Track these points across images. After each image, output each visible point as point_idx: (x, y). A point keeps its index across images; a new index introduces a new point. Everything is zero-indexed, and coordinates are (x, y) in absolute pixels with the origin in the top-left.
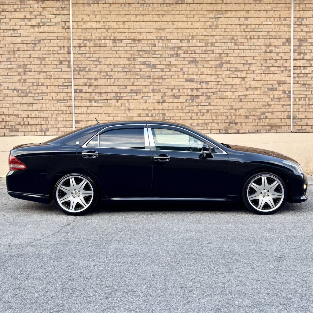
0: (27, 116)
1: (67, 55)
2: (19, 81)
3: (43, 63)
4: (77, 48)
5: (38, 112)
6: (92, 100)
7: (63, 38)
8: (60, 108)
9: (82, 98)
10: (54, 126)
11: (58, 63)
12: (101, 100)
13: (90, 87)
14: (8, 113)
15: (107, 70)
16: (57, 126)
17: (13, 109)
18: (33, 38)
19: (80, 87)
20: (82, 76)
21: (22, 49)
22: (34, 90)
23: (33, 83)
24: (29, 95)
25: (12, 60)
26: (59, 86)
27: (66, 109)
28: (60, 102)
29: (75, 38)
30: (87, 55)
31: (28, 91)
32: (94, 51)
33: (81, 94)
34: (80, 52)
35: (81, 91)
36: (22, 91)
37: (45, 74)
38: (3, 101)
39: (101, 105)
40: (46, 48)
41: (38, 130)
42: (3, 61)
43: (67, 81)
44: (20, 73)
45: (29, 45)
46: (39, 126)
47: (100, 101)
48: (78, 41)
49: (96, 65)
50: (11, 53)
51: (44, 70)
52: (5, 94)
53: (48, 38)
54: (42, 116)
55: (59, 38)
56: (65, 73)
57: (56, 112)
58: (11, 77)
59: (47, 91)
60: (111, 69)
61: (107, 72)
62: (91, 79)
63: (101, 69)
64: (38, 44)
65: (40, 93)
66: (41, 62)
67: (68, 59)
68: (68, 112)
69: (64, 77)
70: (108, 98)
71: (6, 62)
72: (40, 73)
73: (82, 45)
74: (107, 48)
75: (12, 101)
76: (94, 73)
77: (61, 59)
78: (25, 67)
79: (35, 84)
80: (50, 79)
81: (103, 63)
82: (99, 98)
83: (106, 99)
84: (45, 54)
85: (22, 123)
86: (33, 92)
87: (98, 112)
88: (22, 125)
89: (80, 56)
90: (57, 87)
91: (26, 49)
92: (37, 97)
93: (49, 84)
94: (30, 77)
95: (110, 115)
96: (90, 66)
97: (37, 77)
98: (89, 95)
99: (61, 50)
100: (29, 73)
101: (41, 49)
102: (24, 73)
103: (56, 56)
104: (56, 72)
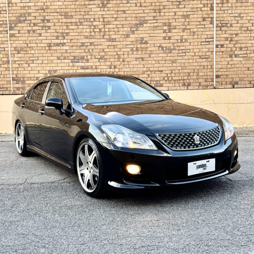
0: (170, 72)
1: (210, 12)
2: (164, 38)
3: (187, 20)
4: (220, 5)
5: (181, 68)
6: (233, 55)
8: (202, 64)
9: (223, 53)
10: (196, 81)
11: (202, 20)
12: (241, 54)
13: (231, 42)
14: (154, 69)
15: (247, 25)
16: (198, 81)
17: (158, 65)
19: (222, 43)
20: (224, 32)
21: (168, 7)
22: (178, 46)
23: (178, 40)
24: (174, 51)
25: (158, 18)
26: (201, 42)
27: (207, 64)
28: (202, 57)
30: (230, 12)
31: (172, 48)
32: (236, 7)
33: (222, 49)
34: (222, 9)
35: (222, 46)
36: (166, 48)
37: (189, 31)
38: (149, 58)
39: (242, 59)
40: (190, 6)
41: (181, 85)
42: (150, 19)
43: (209, 37)
44: (165, 31)
45: (175, 3)
46: (182, 81)
47: (240, 56)
49: (238, 21)
50: (157, 12)
51: (188, 27)
52: (151, 51)
54: (185, 71)
56: (208, 29)
57: (198, 67)
58: (156, 35)
59: (191, 47)
60: (251, 24)
61: (247, 27)
62: (232, 34)
63: (242, 24)
64: (182, 2)
65: (184, 50)
66: (185, 20)
67: (211, 16)
68: (209, 67)
69: (207, 33)
70: (248, 52)
71: (152, 20)
72: (184, 30)
73: (225, 1)
74: (249, 4)
75: (157, 58)
76: (236, 28)
77: (205, 16)
78: (169, 25)
79: (179, 41)
80: (193, 35)
81: (245, 18)
82: (240, 53)
83: (246, 54)
84: (189, 11)
85: (166, 79)
86: (177, 48)
87: (238, 66)
88: (166, 81)
89: (222, 12)
90: (200, 43)
91: (171, 7)
92: (180, 53)
93: (192, 41)
94: (174, 34)
95: (250, 69)
96: (231, 22)
97: (182, 34)
98: (230, 50)
99: (204, 7)
100: (174, 31)
101: (185, 6)
102: (169, 31)
103: (200, 12)
104: (200, 29)
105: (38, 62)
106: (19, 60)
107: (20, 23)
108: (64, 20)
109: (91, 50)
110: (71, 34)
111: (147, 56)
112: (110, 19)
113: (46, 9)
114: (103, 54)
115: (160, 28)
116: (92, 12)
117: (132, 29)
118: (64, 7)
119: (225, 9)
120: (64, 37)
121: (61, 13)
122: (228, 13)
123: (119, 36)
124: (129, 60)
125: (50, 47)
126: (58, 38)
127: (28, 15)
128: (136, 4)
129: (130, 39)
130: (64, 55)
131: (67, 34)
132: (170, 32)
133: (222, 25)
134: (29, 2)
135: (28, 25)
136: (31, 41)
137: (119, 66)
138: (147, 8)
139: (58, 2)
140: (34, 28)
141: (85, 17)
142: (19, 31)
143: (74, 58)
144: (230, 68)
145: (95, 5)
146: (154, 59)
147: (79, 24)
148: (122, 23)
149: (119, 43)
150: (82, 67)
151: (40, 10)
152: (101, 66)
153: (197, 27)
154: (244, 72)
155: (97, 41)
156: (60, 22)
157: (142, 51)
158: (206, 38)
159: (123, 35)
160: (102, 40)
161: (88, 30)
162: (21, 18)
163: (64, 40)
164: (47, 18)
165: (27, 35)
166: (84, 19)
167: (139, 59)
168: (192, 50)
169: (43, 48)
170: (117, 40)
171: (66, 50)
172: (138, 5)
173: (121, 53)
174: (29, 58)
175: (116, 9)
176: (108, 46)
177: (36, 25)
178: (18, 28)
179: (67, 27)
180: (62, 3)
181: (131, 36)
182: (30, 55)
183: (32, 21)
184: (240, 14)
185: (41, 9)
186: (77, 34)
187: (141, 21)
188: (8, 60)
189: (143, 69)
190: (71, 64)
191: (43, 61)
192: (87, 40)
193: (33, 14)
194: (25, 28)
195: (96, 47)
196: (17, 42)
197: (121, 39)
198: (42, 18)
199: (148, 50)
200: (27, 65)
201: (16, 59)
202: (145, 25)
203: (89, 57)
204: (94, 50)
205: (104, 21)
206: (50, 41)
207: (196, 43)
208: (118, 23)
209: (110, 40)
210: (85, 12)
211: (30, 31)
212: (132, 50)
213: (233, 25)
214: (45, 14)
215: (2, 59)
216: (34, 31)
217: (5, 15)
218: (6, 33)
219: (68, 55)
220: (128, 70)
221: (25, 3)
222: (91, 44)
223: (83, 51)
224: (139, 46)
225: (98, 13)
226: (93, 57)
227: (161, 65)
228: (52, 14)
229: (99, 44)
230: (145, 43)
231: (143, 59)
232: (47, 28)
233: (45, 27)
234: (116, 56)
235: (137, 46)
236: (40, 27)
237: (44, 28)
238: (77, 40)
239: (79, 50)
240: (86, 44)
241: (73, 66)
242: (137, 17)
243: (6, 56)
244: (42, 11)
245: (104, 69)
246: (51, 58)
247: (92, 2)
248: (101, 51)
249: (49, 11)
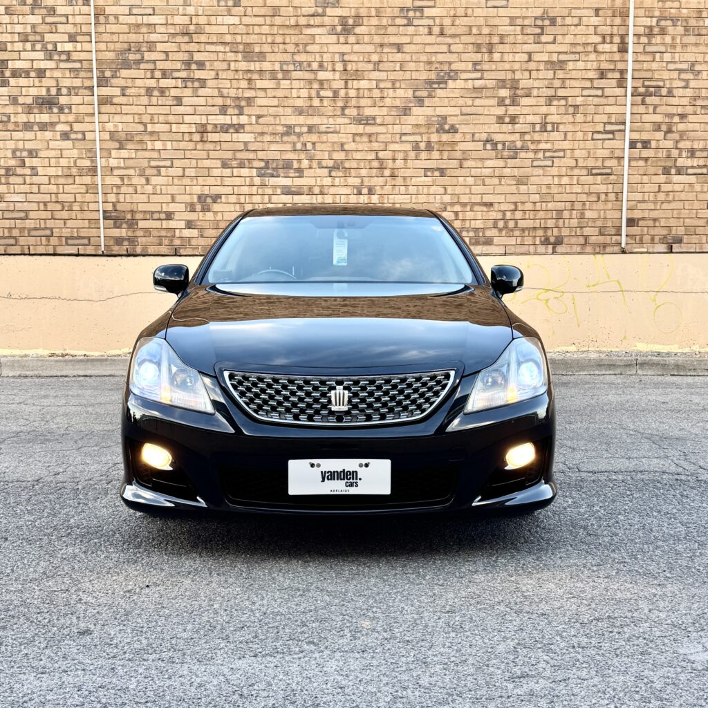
0: (513, 207)
1: (617, 57)
2: (500, 120)
3: (560, 74)
4: (644, 40)
5: (541, 198)
6: (671, 167)
7: (610, 13)
8: (594, 189)
9: (646, 162)
10: (576, 233)
11: (596, 76)
12: (693, 167)
13: (669, 136)
14: (470, 199)
16: (583, 232)
17: (480, 189)
18: (539, 12)
19: (645, 136)
20: (651, 109)
21: (511, 39)
22: (533, 142)
23: (534, 124)
24: (523, 155)
25: (486, 67)
26: (593, 133)
27: (607, 189)
28: (594, 171)
29: (641, 12)
30: (667, 57)
31: (519, 144)
32: (684, 45)
33: (646, 153)
34: (648, 49)
35: (646, 144)
36: (504, 144)
37: (563, 102)
38: (458, 171)
39: (693, 179)
40: (569, 39)
41: (538, 242)
42: (464, 69)
43: (613, 121)
44: (503, 101)
45: (529, 30)
46: (540, 232)
47: (690, 171)
48: (648, 22)
49: (687, 81)
50: (484, 50)
51: (561, 93)
52: (464, 152)
53: (574, 13)
54: (550, 206)
55: (601, 13)
56: (611, 100)
57: (584, 198)
58: (480, 110)
59: (566, 145)
62: (671, 116)
63: (697, 90)
64: (548, 28)
65: (549, 150)
66: (555, 73)
67: (620, 66)
68: (612, 197)
69: (608, 109)
71: (469, 71)
72: (550, 100)
73: (656, 30)
75: (479, 170)
77: (605, 66)
78: (514, 85)
79: (538, 128)
80: (574, 114)
81: (704, 75)
82: (689, 162)
83: (705, 166)
84: (566, 53)
85: (501, 224)
86: (532, 147)
87: (683, 196)
88: (500, 230)
89: (649, 58)
90: (590, 134)
92: (539, 159)
93: (570, 128)
94: (525, 110)
96: (671, 83)
97: (544, 110)
98: (664, 154)
99: (604, 42)
100: (524, 101)
101: (555, 39)
102: (513, 101)
103: (593, 56)
104: (591, 98)
105: (171, 172)
106: (122, 165)
107: (127, 67)
108: (243, 65)
109: (309, 146)
110: (259, 102)
111: (455, 163)
112: (361, 66)
113: (196, 35)
114: (341, 156)
115: (489, 93)
116: (314, 46)
117: (418, 94)
118: (242, 29)
119: (655, 51)
120: (240, 108)
121: (235, 45)
122: (664, 60)
123: (384, 111)
124: (408, 173)
125: (205, 134)
126: (226, 112)
127: (146, 47)
128: (430, 29)
129: (411, 120)
130: (239, 155)
131: (250, 101)
132: (514, 103)
133: (647, 91)
134: (150, 15)
135: (149, 75)
136: (156, 117)
137: (382, 189)
138: (457, 40)
139: (228, 17)
140: (164, 83)
141: (297, 58)
142: (123, 89)
143: (266, 164)
144: (663, 202)
145: (324, 28)
146: (473, 174)
147: (280, 76)
148: (392, 76)
149: (382, 129)
150: (287, 190)
151: (181, 37)
152: (335, 188)
153: (584, 94)
154: (697, 213)
155: (325, 122)
156: (232, 68)
157: (441, 151)
158: (605, 123)
159: (395, 109)
160: (340, 120)
161: (304, 93)
162: (130, 55)
163: (241, 116)
164: (197, 57)
165: (145, 100)
166: (294, 62)
167: (433, 172)
168: (568, 152)
169: (187, 137)
170: (379, 120)
171: (246, 143)
172: (436, 30)
173: (387, 154)
174: (149, 162)
175: (377, 39)
176: (354, 135)
177: (168, 76)
178: (122, 83)
179: (249, 84)
180: (238, 18)
181: (415, 111)
182: (152, 153)
183: (158, 63)
184: (693, 64)
185: (184, 34)
186: (275, 102)
187: (442, 74)
188: (93, 165)
189: (441, 198)
190: (257, 181)
191: (184, 170)
192: (301, 120)
193: (160, 47)
194: (139, 83)
195: (324, 138)
196: (117, 118)
197: (389, 120)
198: (185, 57)
199: (457, 148)
200: (143, 181)
201: (113, 163)
202: (451, 84)
203: (305, 163)
204: (317, 144)
205: (345, 70)
206: (204, 117)
207: (580, 135)
208: (383, 76)
209: (361, 120)
210: (297, 45)
211: (152, 91)
212: (416, 148)
213: (675, 92)
214: (193, 47)
215: (78, 161)
216: (162, 91)
217: (86, 46)
218: (90, 94)
219: (251, 156)
220: (404, 199)
221: (141, 17)
222: (311, 129)
223: (289, 147)
224: (434, 137)
225: (332, 48)
226: (315, 164)
227: (490, 189)
228: (212, 48)
229: (331, 130)
230: (449, 130)
231: (442, 172)
232: (196, 84)
233: (193, 82)
234: (375, 164)
235: (429, 138)
236: (180, 80)
237: (189, 84)
238: (275, 118)
239: (279, 145)
240: (297, 130)
241: (263, 185)
242: (430, 63)
243: (89, 155)
244: (186, 39)
245: (342, 197)
246: (207, 163)
247: (316, 20)
248: (337, 147)
249: (203, 38)
